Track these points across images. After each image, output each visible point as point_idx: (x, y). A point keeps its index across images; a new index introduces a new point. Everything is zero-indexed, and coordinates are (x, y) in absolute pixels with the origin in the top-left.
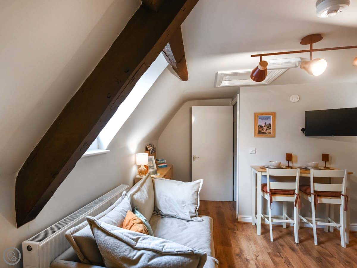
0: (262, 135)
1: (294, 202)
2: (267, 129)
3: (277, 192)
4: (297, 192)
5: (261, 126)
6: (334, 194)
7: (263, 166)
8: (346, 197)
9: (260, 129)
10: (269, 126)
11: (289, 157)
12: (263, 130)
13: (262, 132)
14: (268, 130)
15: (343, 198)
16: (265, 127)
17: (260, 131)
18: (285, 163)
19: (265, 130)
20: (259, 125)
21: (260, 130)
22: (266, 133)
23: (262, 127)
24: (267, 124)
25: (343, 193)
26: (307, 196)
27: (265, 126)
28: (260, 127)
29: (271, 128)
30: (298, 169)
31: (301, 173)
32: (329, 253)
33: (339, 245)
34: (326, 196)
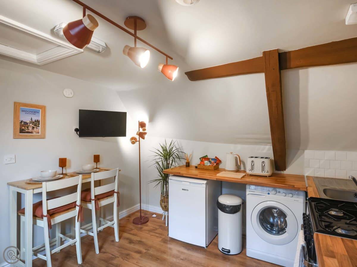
0: (26, 136)
1: (75, 217)
2: (33, 128)
3: (54, 212)
4: (78, 203)
5: (24, 122)
6: (109, 194)
7: (31, 180)
8: (118, 193)
9: (23, 126)
10: (36, 123)
11: (63, 163)
12: (28, 128)
13: (26, 131)
14: (35, 129)
15: (115, 195)
16: (31, 124)
17: (23, 130)
19: (30, 129)
20: (22, 121)
21: (23, 128)
22: (32, 133)
23: (26, 123)
24: (34, 120)
25: (116, 191)
26: (87, 203)
27: (32, 122)
28: (23, 123)
29: (40, 126)
30: (80, 176)
31: (83, 179)
32: (111, 256)
33: (113, 241)
34: (103, 198)
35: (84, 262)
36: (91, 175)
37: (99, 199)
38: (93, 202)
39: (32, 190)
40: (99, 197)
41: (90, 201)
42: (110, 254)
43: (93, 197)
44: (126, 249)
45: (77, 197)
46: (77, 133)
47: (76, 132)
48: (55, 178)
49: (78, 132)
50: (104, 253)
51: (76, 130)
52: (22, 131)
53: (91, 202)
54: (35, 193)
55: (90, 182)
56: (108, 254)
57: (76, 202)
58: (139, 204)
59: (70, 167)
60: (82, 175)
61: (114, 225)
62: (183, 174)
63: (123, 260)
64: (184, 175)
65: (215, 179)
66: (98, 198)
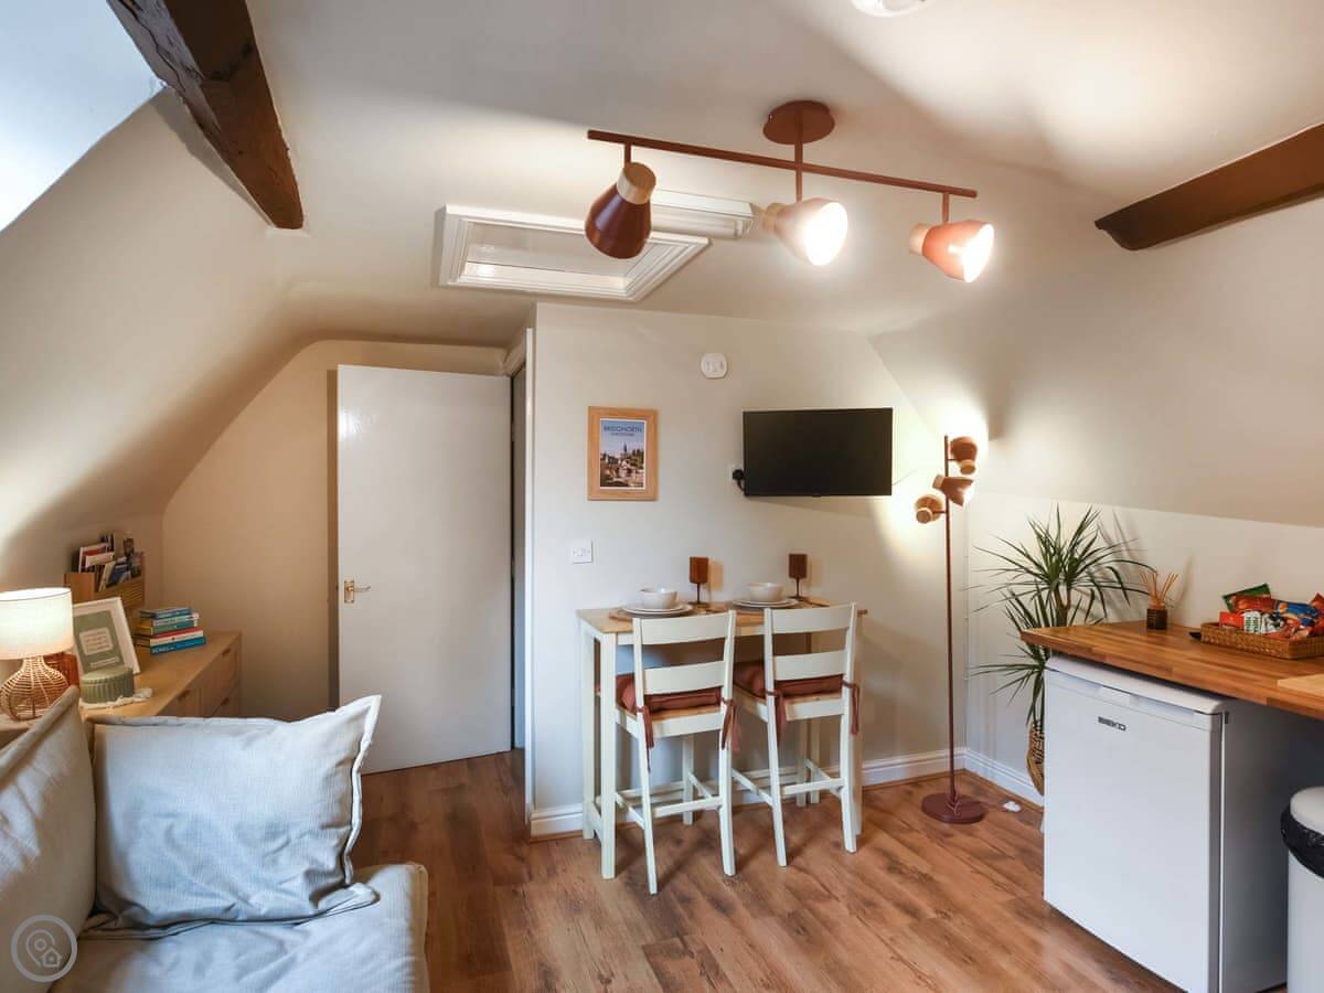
0: (614, 493)
1: (719, 730)
2: (629, 471)
3: (666, 705)
4: (726, 694)
5: (610, 458)
6: (825, 685)
7: (620, 610)
8: (854, 688)
9: (608, 468)
10: (636, 459)
11: (700, 571)
12: (617, 471)
13: (615, 480)
14: (634, 475)
15: (846, 692)
16: (624, 463)
17: (608, 477)
18: (688, 591)
19: (623, 473)
20: (605, 455)
21: (608, 472)
22: (627, 485)
23: (613, 460)
24: (630, 452)
25: (847, 678)
26: (755, 701)
27: (626, 457)
28: (607, 460)
29: (644, 465)
30: (732, 613)
31: (738, 625)
32: (819, 887)
33: (839, 845)
34: (804, 695)
35: (740, 875)
36: (763, 615)
37: (788, 696)
38: (771, 700)
39: (614, 635)
40: (789, 689)
41: (762, 695)
42: (817, 878)
43: (770, 687)
44: (870, 884)
45: (719, 674)
46: (739, 484)
47: (734, 481)
48: (673, 611)
49: (742, 482)
50: (801, 870)
51: (738, 475)
52: (605, 481)
53: (764, 698)
54: (620, 643)
55: (761, 638)
56: (810, 878)
57: (720, 688)
58: (947, 752)
59: (720, 584)
60: (735, 612)
61: (843, 791)
62: (1104, 656)
63: (851, 914)
64: (1108, 661)
65: (1264, 702)
66: (789, 691)
